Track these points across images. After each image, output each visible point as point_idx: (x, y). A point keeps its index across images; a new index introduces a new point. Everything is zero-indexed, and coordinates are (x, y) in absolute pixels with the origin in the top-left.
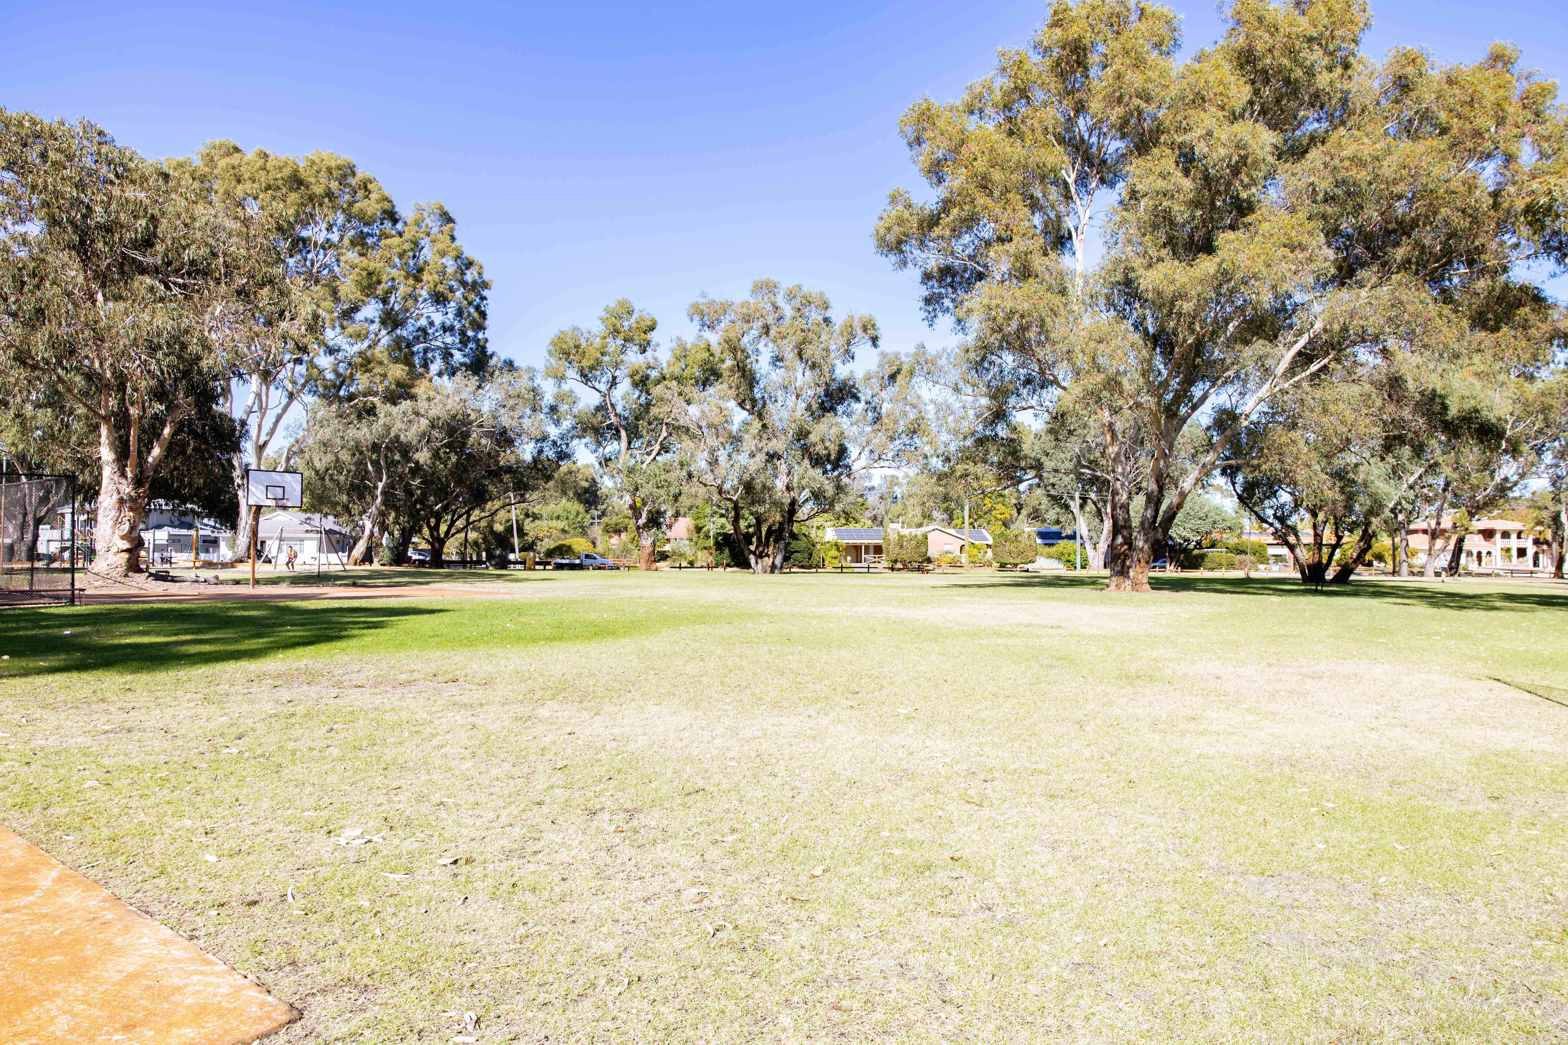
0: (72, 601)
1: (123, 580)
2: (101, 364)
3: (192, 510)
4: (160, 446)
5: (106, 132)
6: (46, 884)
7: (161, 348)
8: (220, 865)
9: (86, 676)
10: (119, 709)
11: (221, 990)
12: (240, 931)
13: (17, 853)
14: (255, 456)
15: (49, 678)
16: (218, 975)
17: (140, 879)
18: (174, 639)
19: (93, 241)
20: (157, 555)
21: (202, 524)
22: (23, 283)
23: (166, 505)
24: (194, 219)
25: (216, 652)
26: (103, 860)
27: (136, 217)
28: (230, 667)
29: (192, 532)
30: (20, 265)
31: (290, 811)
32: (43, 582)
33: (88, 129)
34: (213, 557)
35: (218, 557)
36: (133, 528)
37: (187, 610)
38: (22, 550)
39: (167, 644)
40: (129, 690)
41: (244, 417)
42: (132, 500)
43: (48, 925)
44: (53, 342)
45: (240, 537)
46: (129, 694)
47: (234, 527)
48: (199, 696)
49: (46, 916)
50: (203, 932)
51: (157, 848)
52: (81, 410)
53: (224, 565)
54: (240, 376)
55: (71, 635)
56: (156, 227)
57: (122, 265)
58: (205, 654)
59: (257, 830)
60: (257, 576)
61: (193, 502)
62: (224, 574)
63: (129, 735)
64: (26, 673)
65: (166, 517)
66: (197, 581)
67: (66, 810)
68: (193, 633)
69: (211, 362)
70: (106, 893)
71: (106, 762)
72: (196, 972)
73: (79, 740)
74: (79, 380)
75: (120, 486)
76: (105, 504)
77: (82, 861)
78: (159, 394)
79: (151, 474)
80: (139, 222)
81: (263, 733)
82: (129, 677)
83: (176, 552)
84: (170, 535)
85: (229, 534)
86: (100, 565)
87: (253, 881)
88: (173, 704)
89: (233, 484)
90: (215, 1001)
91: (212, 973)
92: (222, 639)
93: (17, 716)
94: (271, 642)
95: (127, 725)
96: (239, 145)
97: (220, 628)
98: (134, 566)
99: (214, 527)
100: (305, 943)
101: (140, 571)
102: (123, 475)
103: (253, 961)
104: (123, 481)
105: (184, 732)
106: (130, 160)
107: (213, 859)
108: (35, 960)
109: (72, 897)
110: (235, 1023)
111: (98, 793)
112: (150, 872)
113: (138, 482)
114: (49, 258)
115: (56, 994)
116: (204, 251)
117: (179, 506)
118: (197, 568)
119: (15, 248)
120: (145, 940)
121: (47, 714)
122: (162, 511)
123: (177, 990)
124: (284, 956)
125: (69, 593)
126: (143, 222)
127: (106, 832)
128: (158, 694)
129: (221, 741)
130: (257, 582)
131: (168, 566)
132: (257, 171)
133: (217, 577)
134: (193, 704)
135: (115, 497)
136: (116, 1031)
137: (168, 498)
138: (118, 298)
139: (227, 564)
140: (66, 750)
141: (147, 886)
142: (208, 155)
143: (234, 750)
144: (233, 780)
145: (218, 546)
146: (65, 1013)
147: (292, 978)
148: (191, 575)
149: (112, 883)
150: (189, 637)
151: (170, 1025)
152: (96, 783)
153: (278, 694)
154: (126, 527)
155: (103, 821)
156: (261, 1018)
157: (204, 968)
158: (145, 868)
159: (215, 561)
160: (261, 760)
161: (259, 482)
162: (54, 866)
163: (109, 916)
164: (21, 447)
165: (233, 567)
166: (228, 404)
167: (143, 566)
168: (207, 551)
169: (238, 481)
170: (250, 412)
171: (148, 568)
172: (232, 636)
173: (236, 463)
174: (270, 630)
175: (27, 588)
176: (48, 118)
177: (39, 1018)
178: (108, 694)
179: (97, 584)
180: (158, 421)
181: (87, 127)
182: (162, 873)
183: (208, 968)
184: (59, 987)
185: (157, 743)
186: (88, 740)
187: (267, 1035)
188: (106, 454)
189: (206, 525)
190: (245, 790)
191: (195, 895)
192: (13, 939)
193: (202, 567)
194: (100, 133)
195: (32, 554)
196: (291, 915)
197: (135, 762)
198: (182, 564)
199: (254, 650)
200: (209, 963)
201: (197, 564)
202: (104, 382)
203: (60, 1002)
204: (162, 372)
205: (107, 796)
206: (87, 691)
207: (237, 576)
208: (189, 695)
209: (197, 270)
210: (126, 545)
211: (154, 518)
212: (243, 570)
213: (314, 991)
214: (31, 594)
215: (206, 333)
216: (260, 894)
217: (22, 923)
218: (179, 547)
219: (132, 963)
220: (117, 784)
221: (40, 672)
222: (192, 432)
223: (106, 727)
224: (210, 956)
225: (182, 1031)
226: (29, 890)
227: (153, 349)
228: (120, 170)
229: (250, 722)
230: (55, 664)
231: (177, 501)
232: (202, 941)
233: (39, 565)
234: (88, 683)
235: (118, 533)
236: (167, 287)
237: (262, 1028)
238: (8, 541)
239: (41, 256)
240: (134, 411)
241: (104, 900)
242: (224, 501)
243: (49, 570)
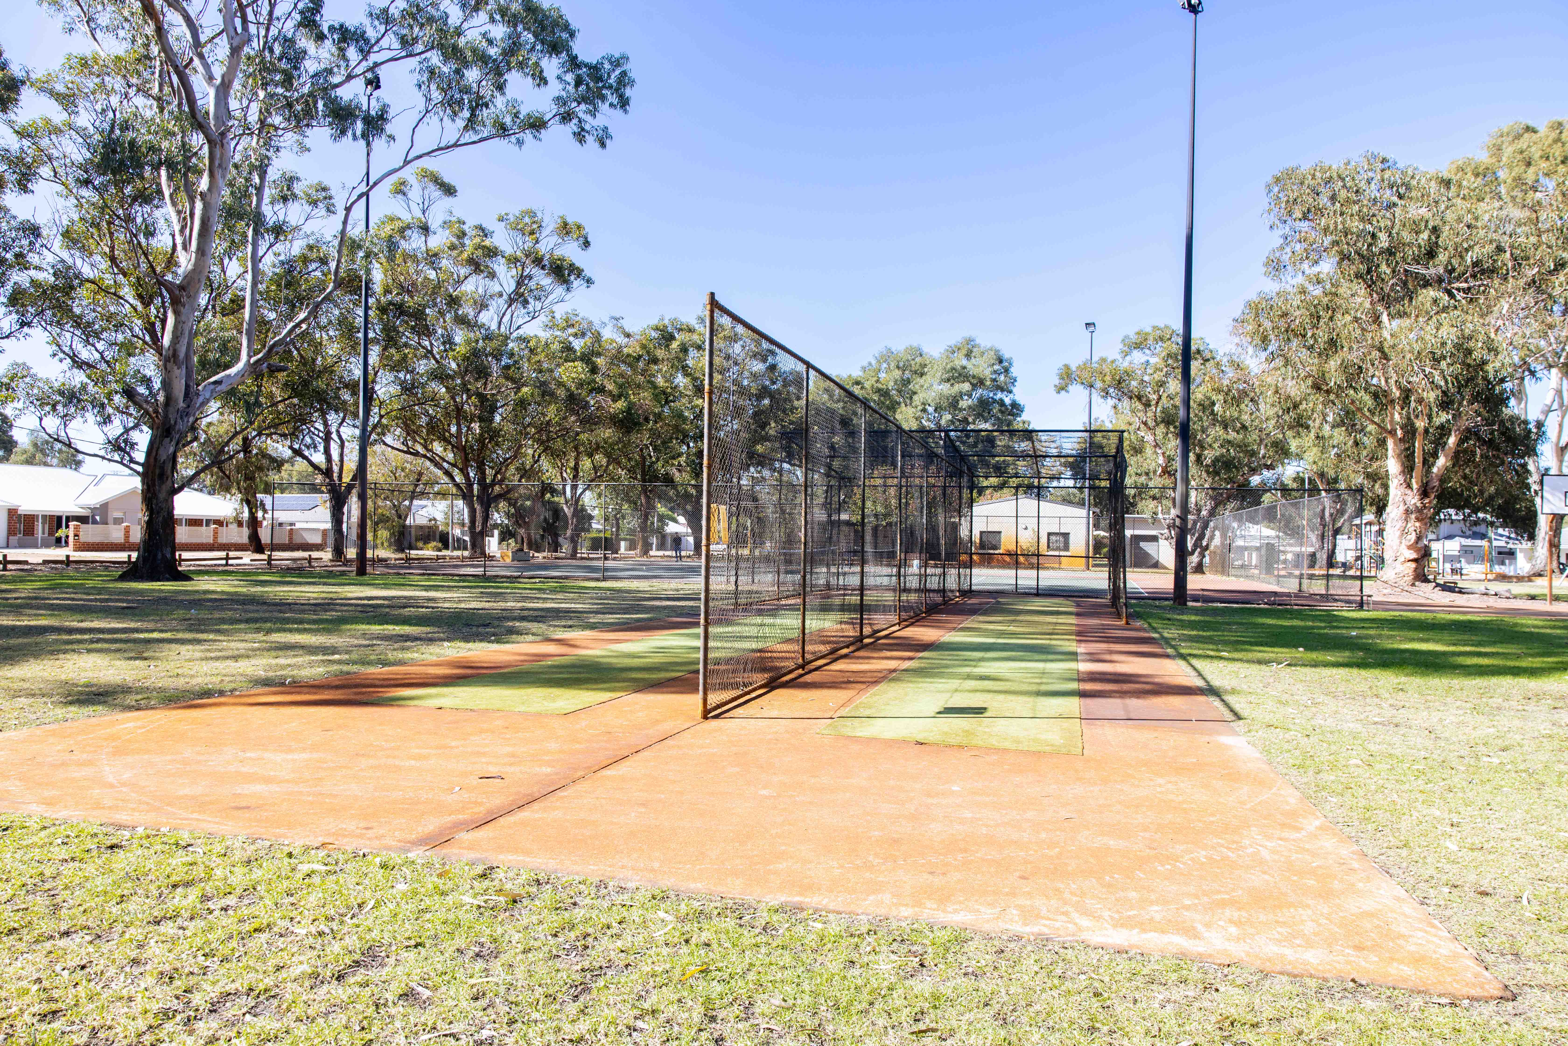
0: (1361, 605)
1: (1410, 589)
2: (1386, 382)
3: (1484, 520)
4: (1446, 456)
5: (1388, 157)
6: (1312, 828)
7: (1444, 358)
8: (1460, 854)
9: (1364, 673)
10: (1391, 706)
11: (1441, 951)
12: (1467, 912)
13: (1293, 801)
14: (1555, 459)
15: (1334, 671)
16: (1440, 938)
17: (1385, 845)
18: (1452, 648)
19: (1378, 266)
20: (1448, 566)
21: (1496, 534)
22: (1319, 317)
23: (1457, 514)
24: (1476, 219)
25: (1493, 666)
26: (1356, 823)
27: (1417, 233)
28: (1507, 681)
29: (1484, 543)
30: (1316, 302)
31: (1544, 828)
32: (1338, 588)
33: (1372, 161)
34: (1507, 569)
35: (1515, 570)
36: (1419, 538)
37: (1470, 622)
38: (1322, 557)
39: (1444, 654)
40: (1402, 690)
41: (1541, 417)
42: (1419, 511)
43: (1308, 857)
44: (1344, 367)
45: (1539, 548)
46: (1401, 693)
47: (1532, 537)
48: (1468, 705)
49: (1308, 850)
50: (1434, 902)
51: (1403, 825)
52: (1371, 428)
53: (1520, 579)
54: (1533, 373)
55: (1357, 637)
56: (1438, 237)
57: (1405, 283)
58: (1481, 666)
59: (1503, 835)
60: (1555, 592)
61: (1486, 512)
62: (1518, 588)
63: (1396, 729)
64: (1315, 665)
65: (1456, 528)
66: (1486, 594)
67: (1332, 778)
68: (1472, 645)
69: (1498, 365)
70: (1355, 848)
71: (1372, 747)
72: (1421, 930)
73: (1351, 725)
74: (1368, 399)
75: (1406, 498)
76: (1392, 515)
77: (1340, 820)
78: (1445, 404)
79: (1437, 484)
80: (1421, 236)
81: (1530, 750)
82: (1403, 679)
83: (1469, 563)
84: (1462, 546)
85: (1526, 545)
86: (1388, 573)
87: (1489, 876)
88: (1442, 708)
89: (1529, 490)
90: (1434, 956)
91: (1435, 936)
92: (1503, 654)
93: (1305, 698)
94: (1557, 663)
95: (1395, 721)
96: (1531, 123)
97: (1501, 643)
98: (1421, 577)
99: (1509, 538)
100: (1532, 942)
101: (1426, 581)
102: (1409, 486)
103: (1476, 940)
104: (1408, 492)
105: (1447, 735)
106: (1413, 177)
107: (1454, 847)
108: (1295, 878)
109: (1328, 843)
110: (1449, 979)
111: (1360, 770)
112: (1394, 842)
113: (1424, 493)
114: (1341, 291)
115: (1308, 906)
116: (1490, 248)
117: (1469, 516)
118: (1489, 580)
119: (1311, 288)
120: (1381, 892)
121: (1327, 699)
122: (1452, 522)
123: (1401, 936)
124: (1507, 945)
125: (1359, 598)
126: (1425, 235)
127: (1363, 803)
128: (1429, 698)
129: (1484, 749)
130: (1557, 598)
131: (1458, 577)
132: (1550, 146)
133: (1509, 591)
134: (1461, 712)
135: (1402, 508)
136: (1348, 947)
137: (1459, 508)
138: (1402, 315)
139: (1523, 577)
140: (1339, 732)
141: (1391, 853)
142: (1494, 145)
143: (1496, 761)
144: (1488, 787)
145: (1515, 559)
146: (1312, 921)
147: (1512, 966)
148: (1481, 587)
149: (1362, 842)
150: (1468, 649)
151: (1392, 959)
152: (1360, 763)
153: (1557, 716)
154: (1413, 537)
155: (1361, 792)
156: (1474, 984)
157: (1428, 929)
158: (1391, 838)
159: (1512, 574)
160: (1524, 775)
161: (1554, 488)
162: (1318, 818)
163: (1355, 865)
164: (1320, 464)
165: (1530, 581)
166: (1522, 405)
167: (1431, 577)
168: (1503, 563)
169: (1535, 487)
170: (1548, 411)
171: (1435, 579)
172: (1514, 651)
173: (1531, 467)
174: (1560, 650)
175: (1324, 592)
176: (1336, 164)
177: (1294, 917)
178: (1382, 692)
179: (1385, 591)
180: (1444, 431)
181: (1372, 158)
182: (1405, 845)
183: (1433, 930)
184: (1310, 902)
185: (1419, 740)
186: (1358, 727)
187: (1477, 1000)
188: (1393, 466)
189: (1501, 536)
190: (1499, 798)
191: (1431, 871)
192: (1282, 859)
193: (1494, 580)
194: (1384, 161)
195: (1331, 563)
196: (1522, 915)
197: (1397, 752)
198: (1473, 576)
199: (1537, 668)
200: (1434, 926)
201: (1490, 577)
202: (1389, 398)
203: (1309, 912)
204: (1446, 382)
205: (1367, 775)
206: (1363, 687)
207: (1533, 591)
208: (1459, 703)
209: (1481, 270)
210: (1414, 555)
211: (1444, 528)
212: (1540, 586)
213: (1532, 983)
214: (1326, 597)
215: (1492, 336)
216: (1494, 888)
217: (1290, 850)
218: (1470, 557)
219: (1368, 905)
220: (1378, 766)
221: (1326, 665)
222: (1479, 438)
223: (1376, 719)
224: (1436, 922)
225: (1401, 967)
226: (1298, 829)
227: (1436, 360)
228: (1402, 190)
229: (1518, 737)
230: (1341, 660)
231: (1467, 511)
232: (1431, 908)
233: (1338, 571)
234: (1366, 679)
235: (1405, 543)
236: (1451, 295)
237: (1473, 992)
238: (1312, 550)
239: (1333, 290)
240: (1420, 424)
241: (1353, 853)
242: (1519, 510)
243: (1344, 577)
